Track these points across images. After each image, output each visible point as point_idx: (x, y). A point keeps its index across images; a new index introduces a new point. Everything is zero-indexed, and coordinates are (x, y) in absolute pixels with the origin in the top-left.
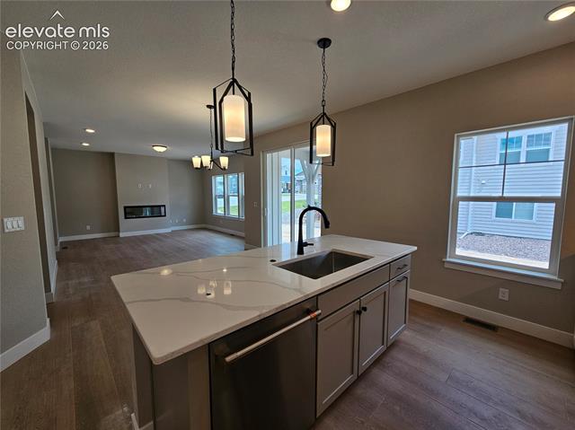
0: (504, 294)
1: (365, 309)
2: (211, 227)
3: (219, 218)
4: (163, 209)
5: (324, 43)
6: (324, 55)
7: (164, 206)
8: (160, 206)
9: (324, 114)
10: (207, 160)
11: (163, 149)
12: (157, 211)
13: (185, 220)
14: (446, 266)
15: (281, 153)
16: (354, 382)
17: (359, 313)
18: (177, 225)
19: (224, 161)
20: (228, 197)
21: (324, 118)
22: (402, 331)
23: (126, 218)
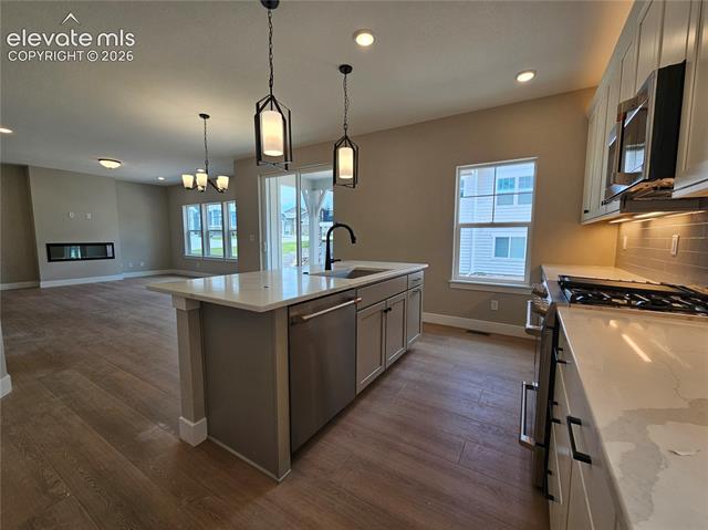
0: (495, 305)
1: (390, 309)
2: (182, 272)
3: (195, 259)
4: (109, 248)
5: (346, 69)
6: (345, 81)
7: (112, 244)
8: (105, 244)
9: (346, 137)
10: (202, 179)
11: (114, 165)
12: (99, 251)
13: (142, 264)
14: (452, 286)
15: (282, 179)
16: (384, 373)
17: (386, 311)
18: (132, 270)
19: (223, 182)
20: (208, 232)
21: (346, 141)
22: (415, 340)
23: (50, 260)
